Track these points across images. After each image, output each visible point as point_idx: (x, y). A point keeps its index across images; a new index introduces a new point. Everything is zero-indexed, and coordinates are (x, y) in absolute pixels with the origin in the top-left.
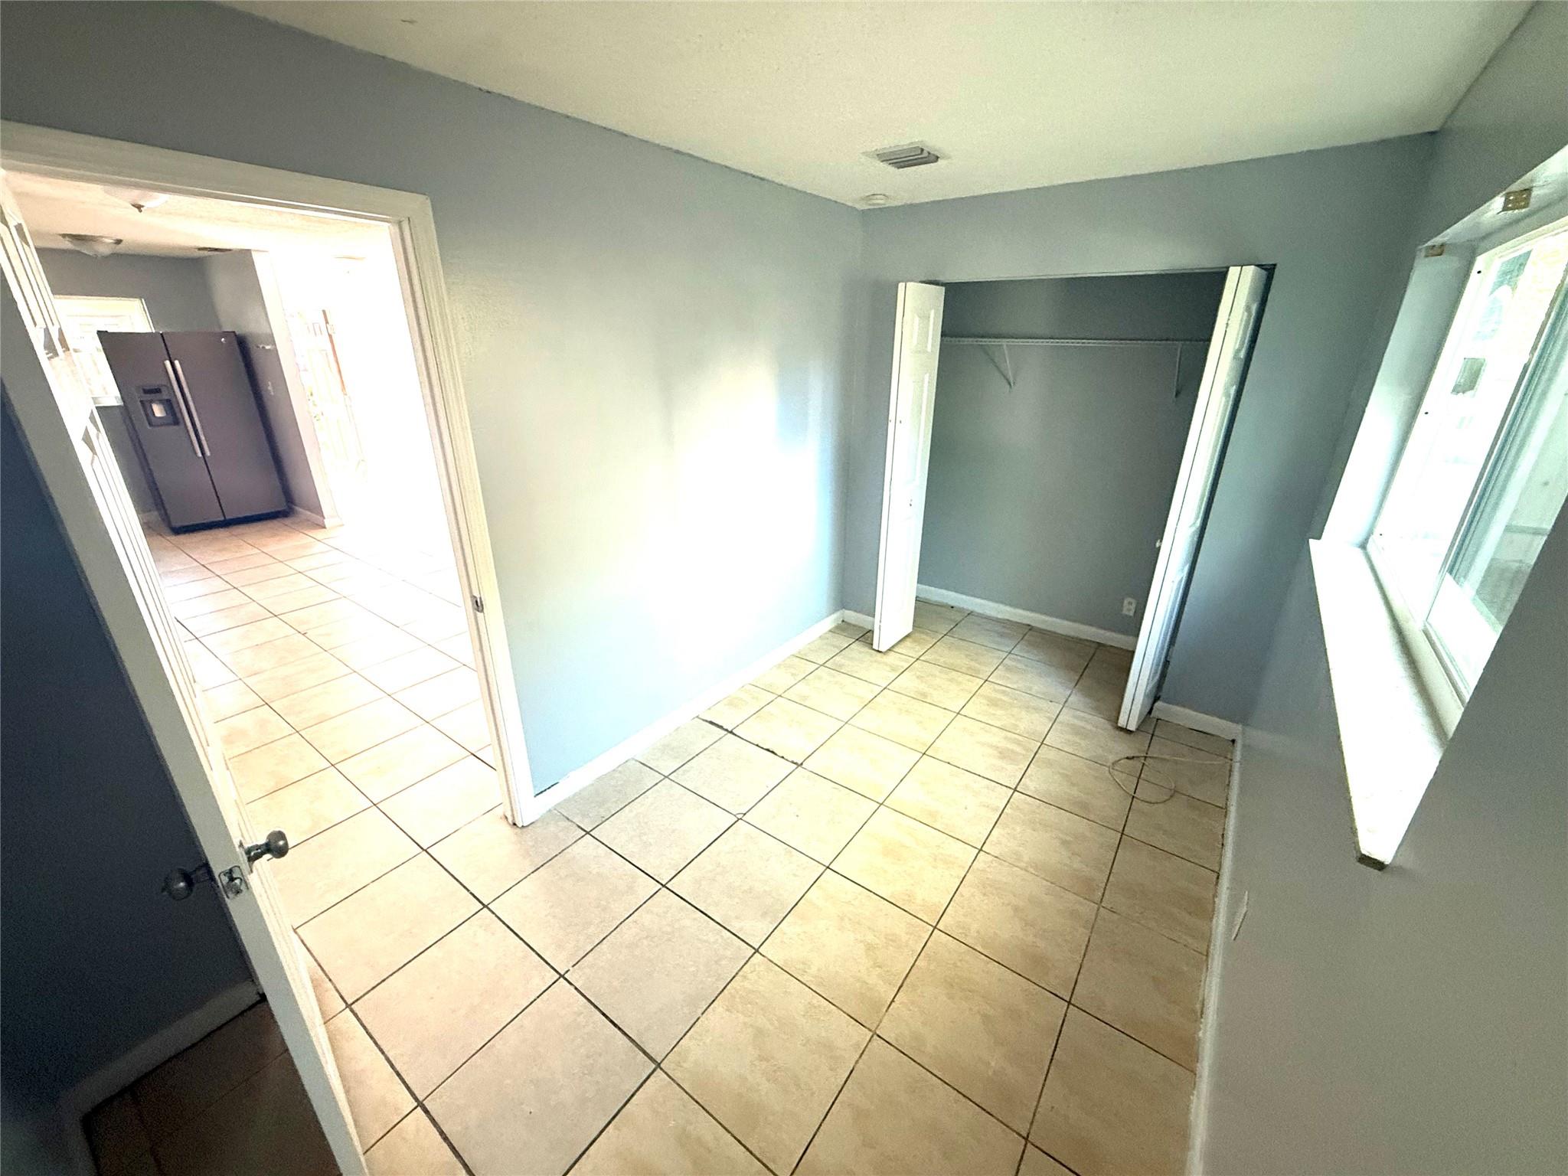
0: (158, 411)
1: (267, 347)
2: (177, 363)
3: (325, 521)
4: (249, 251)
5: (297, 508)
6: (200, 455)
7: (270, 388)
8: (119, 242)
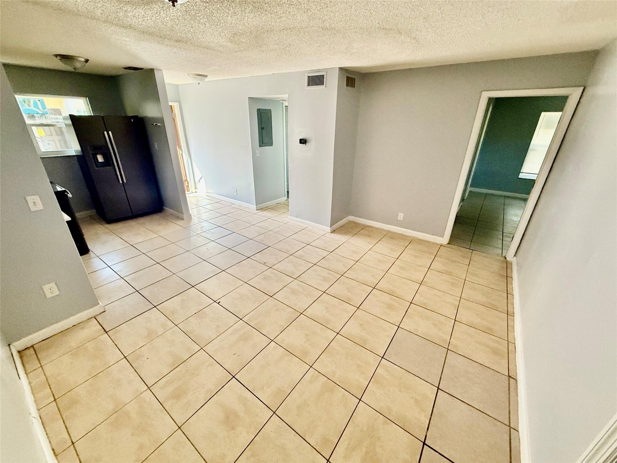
0: (100, 159)
1: (158, 124)
2: (110, 132)
3: (184, 216)
4: (153, 69)
5: (165, 208)
6: (121, 182)
7: (156, 146)
8: (87, 61)
